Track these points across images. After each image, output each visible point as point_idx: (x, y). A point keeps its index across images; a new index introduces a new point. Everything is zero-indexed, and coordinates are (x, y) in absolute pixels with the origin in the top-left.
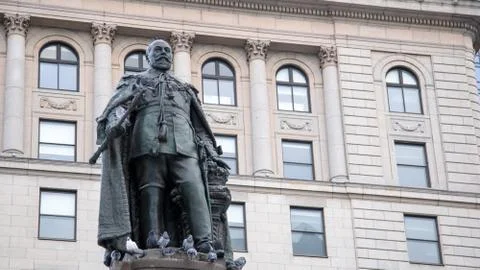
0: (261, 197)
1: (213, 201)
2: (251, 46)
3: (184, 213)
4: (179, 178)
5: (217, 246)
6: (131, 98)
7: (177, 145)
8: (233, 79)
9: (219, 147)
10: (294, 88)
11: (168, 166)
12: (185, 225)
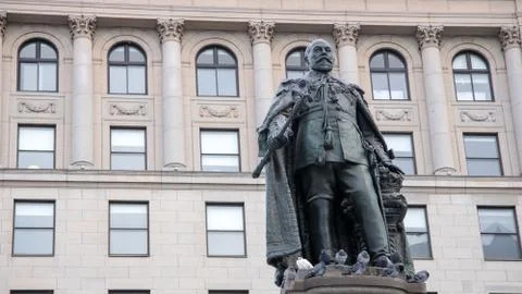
0: (443, 198)
1: (387, 209)
2: (423, 33)
3: (357, 225)
4: (348, 188)
5: (395, 259)
6: (292, 104)
7: (345, 152)
8: (405, 71)
9: (391, 151)
10: (474, 76)
11: (336, 176)
12: (359, 238)
